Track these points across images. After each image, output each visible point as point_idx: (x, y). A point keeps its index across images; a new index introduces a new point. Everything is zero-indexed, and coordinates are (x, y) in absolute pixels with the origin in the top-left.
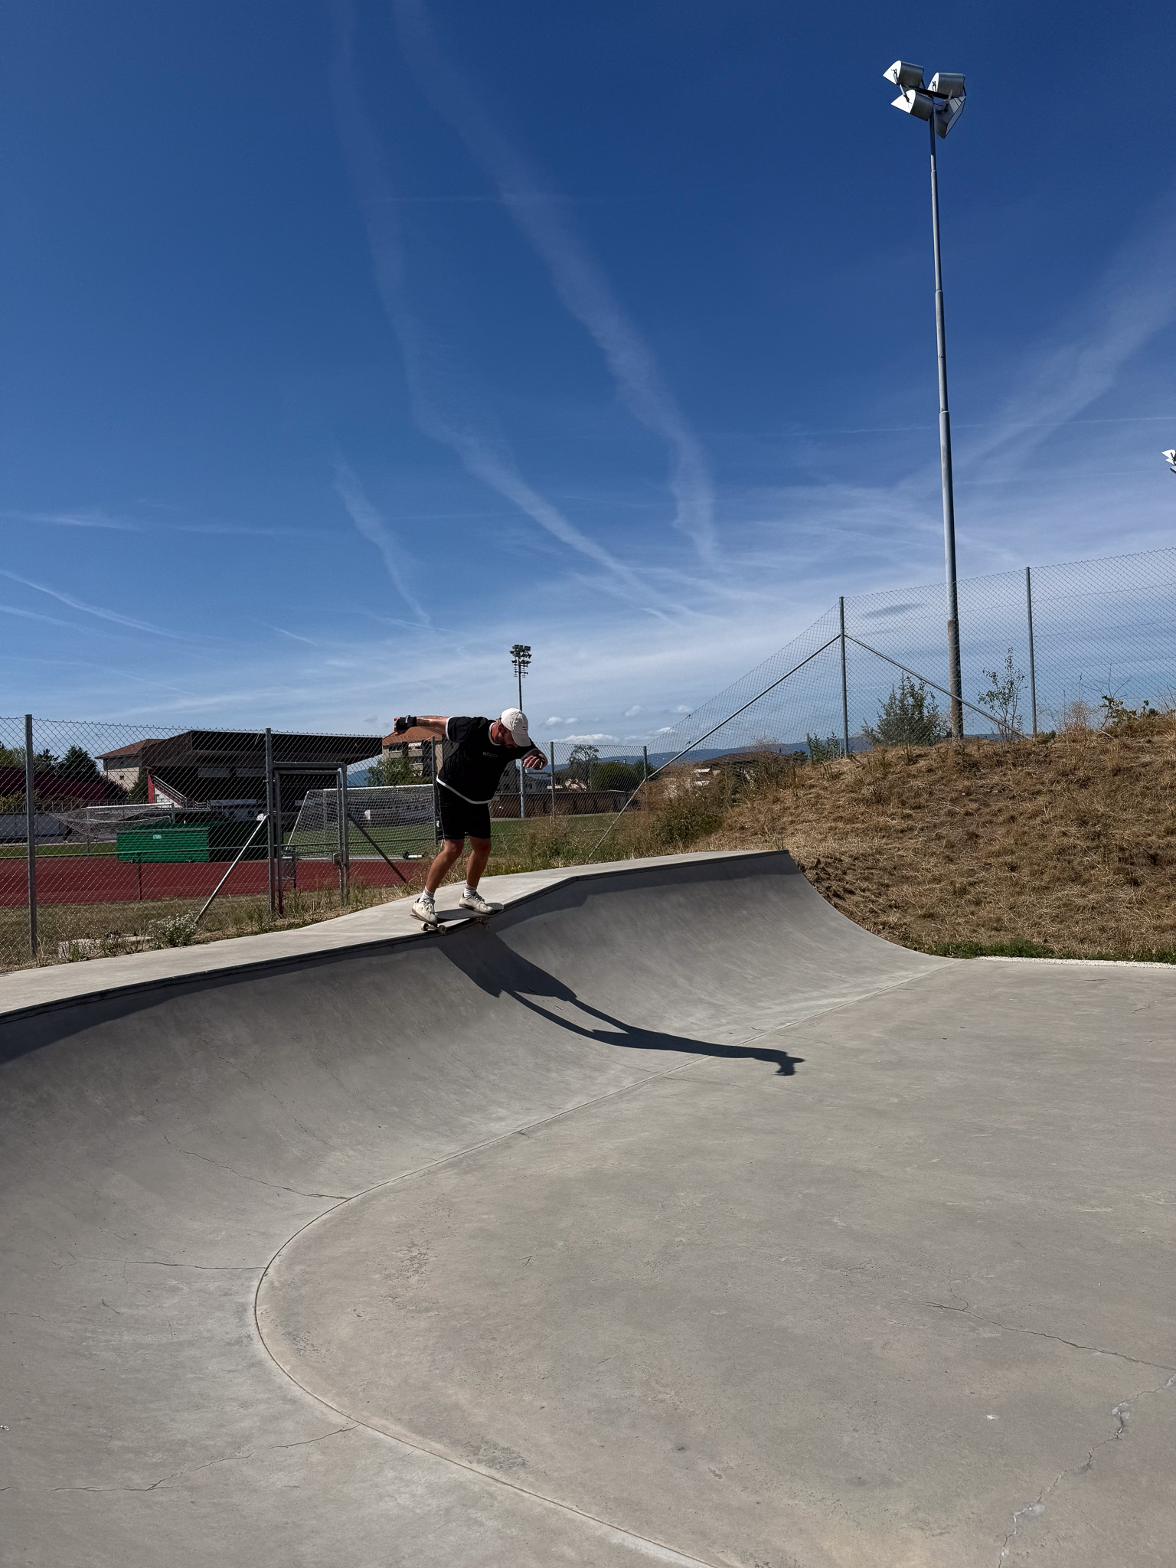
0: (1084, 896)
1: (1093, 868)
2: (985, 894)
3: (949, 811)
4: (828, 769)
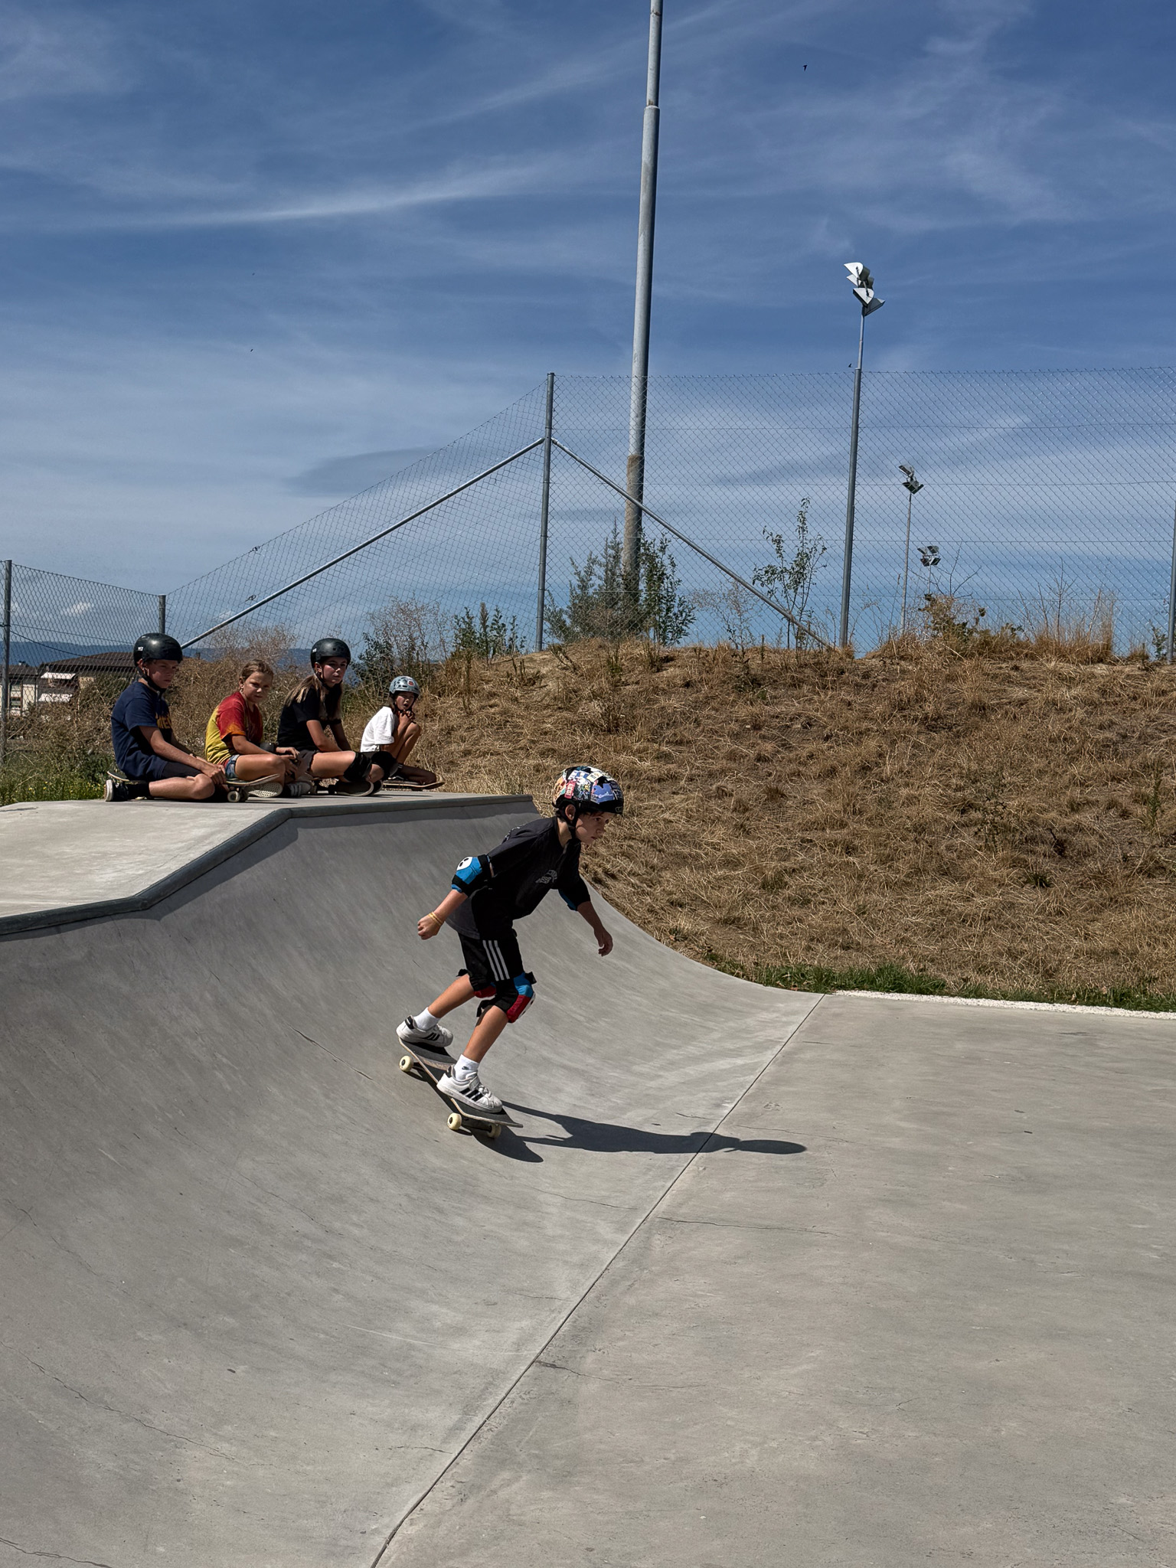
1: (973, 857)
4: (518, 668)
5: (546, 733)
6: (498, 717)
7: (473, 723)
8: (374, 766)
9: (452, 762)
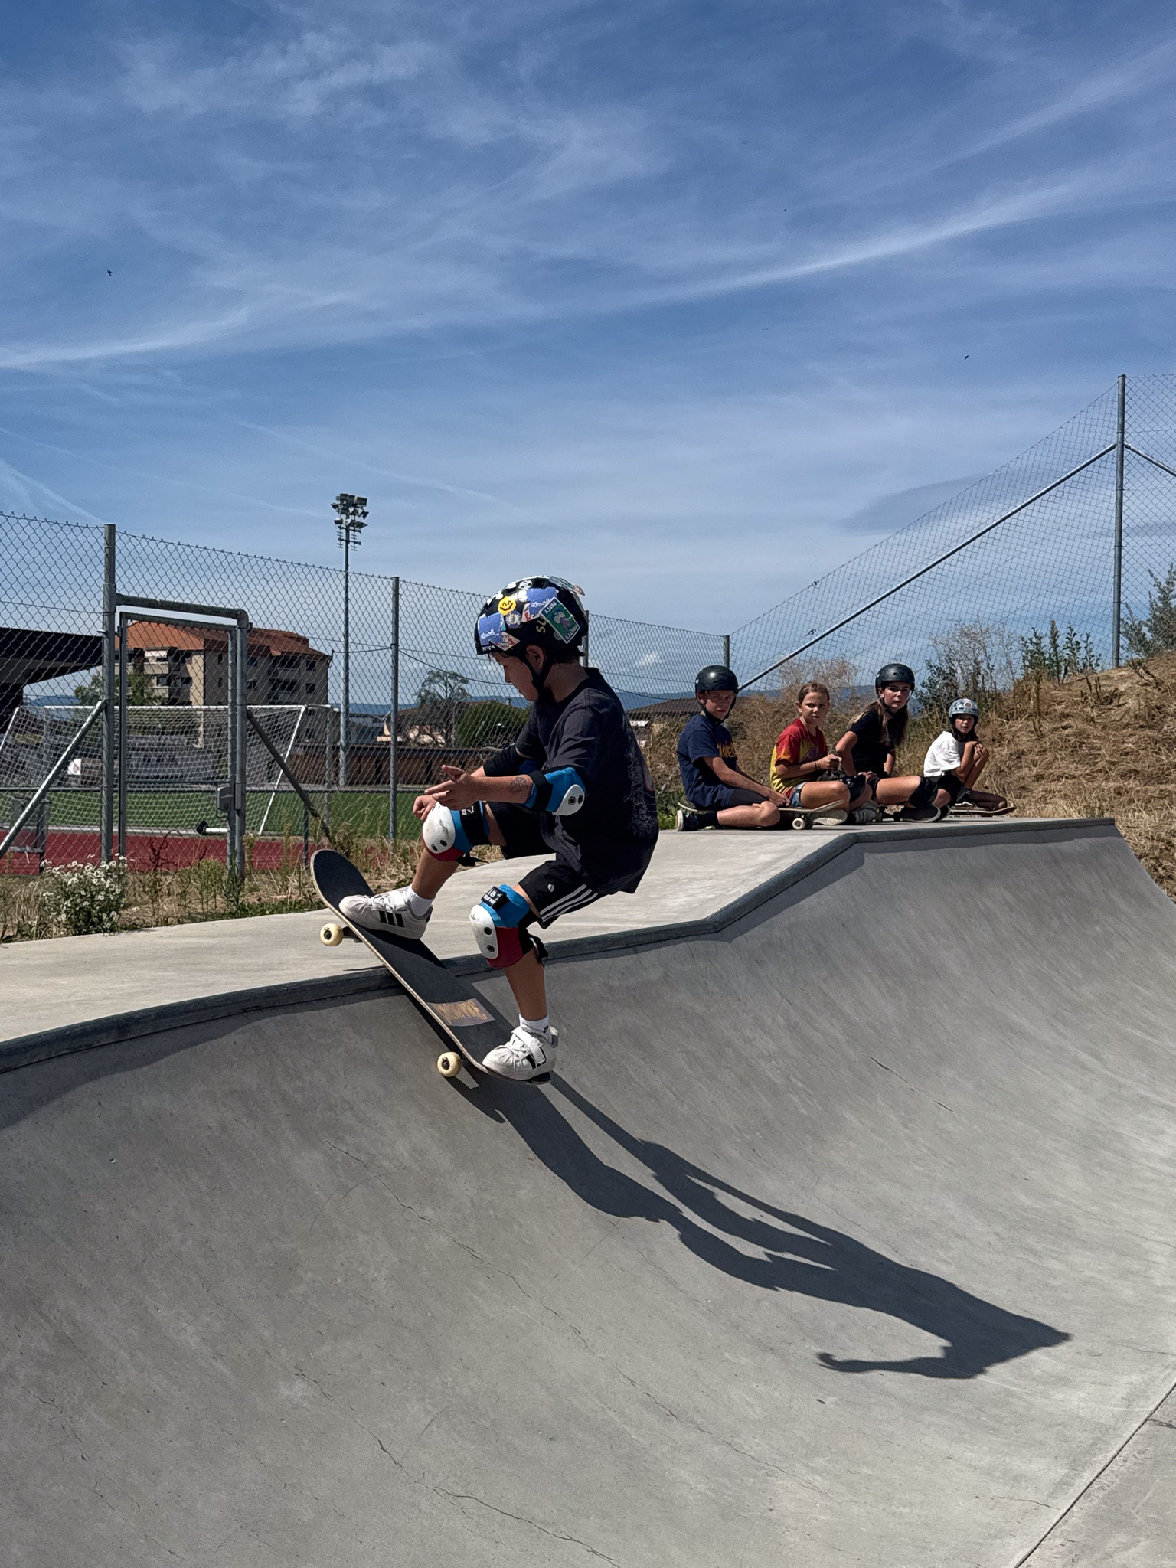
4: (1093, 687)
5: (1127, 754)
6: (1073, 739)
7: (1044, 746)
8: (941, 791)
9: (1023, 788)
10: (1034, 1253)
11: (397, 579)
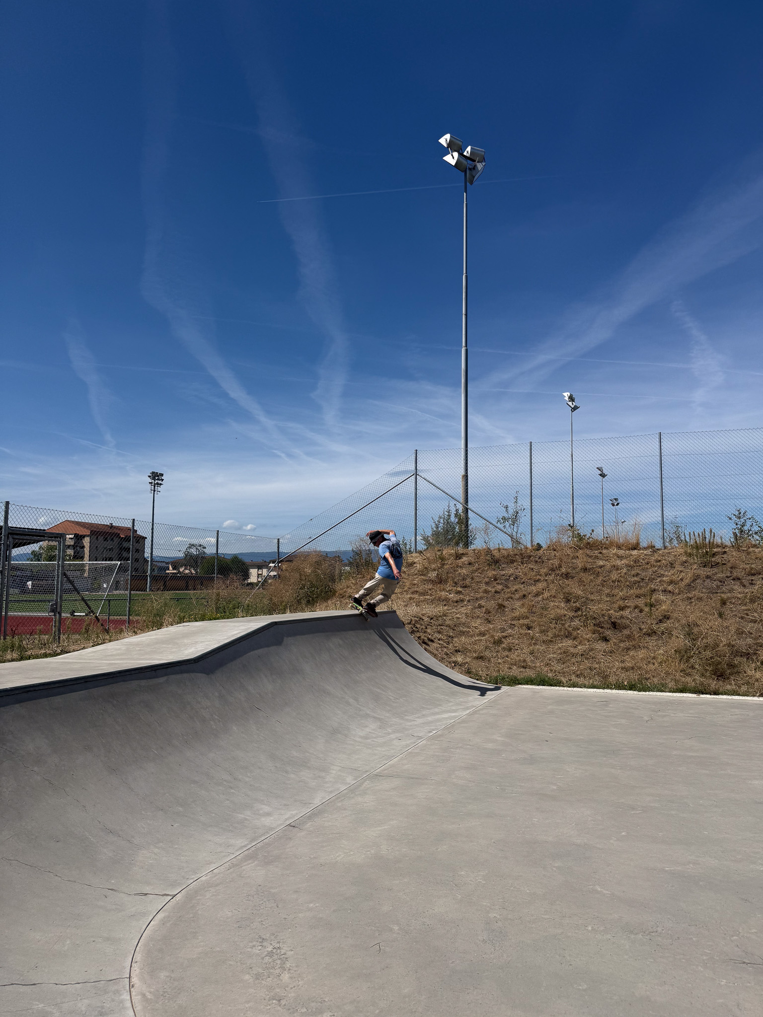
0: (575, 647)
1: (578, 629)
2: (513, 643)
3: (485, 589)
10: (287, 772)
11: (134, 520)
